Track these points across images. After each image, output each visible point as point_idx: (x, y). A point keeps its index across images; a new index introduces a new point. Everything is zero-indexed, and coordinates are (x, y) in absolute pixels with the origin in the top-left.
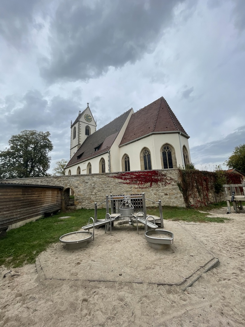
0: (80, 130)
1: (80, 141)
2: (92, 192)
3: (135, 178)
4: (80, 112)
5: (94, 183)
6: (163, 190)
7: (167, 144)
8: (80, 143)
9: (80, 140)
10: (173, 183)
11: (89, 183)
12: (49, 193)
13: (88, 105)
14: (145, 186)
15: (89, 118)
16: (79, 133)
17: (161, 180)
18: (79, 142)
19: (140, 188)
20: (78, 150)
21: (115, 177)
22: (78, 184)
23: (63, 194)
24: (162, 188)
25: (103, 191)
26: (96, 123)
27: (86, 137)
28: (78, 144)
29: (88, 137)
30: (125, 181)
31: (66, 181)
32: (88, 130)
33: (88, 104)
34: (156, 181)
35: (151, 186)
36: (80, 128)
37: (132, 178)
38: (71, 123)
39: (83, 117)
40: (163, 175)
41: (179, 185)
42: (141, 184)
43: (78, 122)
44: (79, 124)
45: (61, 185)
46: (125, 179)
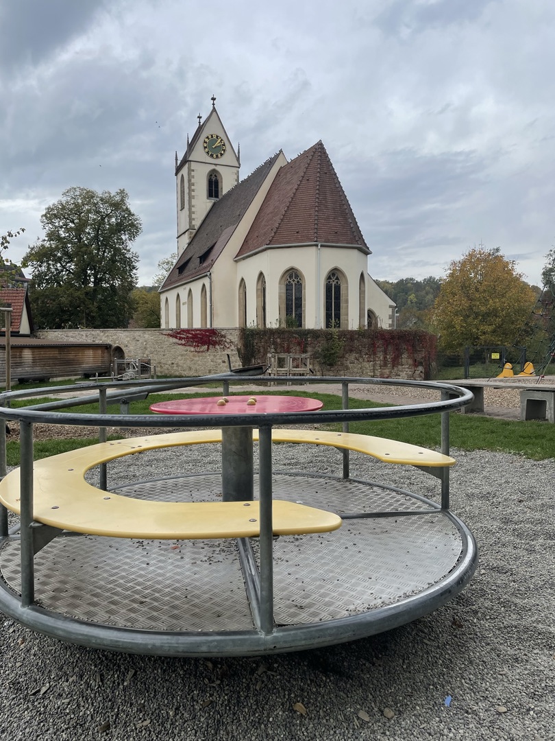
0: (193, 187)
1: (194, 219)
2: (144, 354)
3: (191, 338)
4: (200, 117)
5: (146, 341)
6: (221, 356)
7: (292, 269)
8: (193, 223)
9: (193, 216)
10: (233, 347)
11: (140, 341)
12: (90, 353)
13: (214, 104)
14: (201, 350)
15: (216, 147)
16: (190, 197)
17: (219, 343)
18: (190, 223)
19: (196, 351)
20: (189, 244)
21: (169, 335)
22: (128, 341)
23: (112, 354)
24: (219, 353)
25: (155, 353)
26: (238, 159)
27: (208, 204)
28: (188, 227)
29: (214, 204)
30: (180, 342)
31: (115, 337)
32: (217, 183)
33: (213, 99)
34: (214, 343)
35: (208, 350)
36: (193, 181)
37: (188, 338)
38: (177, 159)
39: (200, 145)
40: (222, 336)
41: (239, 350)
42: (198, 346)
43: (187, 165)
44: (190, 170)
45: (109, 342)
46: (181, 339)
